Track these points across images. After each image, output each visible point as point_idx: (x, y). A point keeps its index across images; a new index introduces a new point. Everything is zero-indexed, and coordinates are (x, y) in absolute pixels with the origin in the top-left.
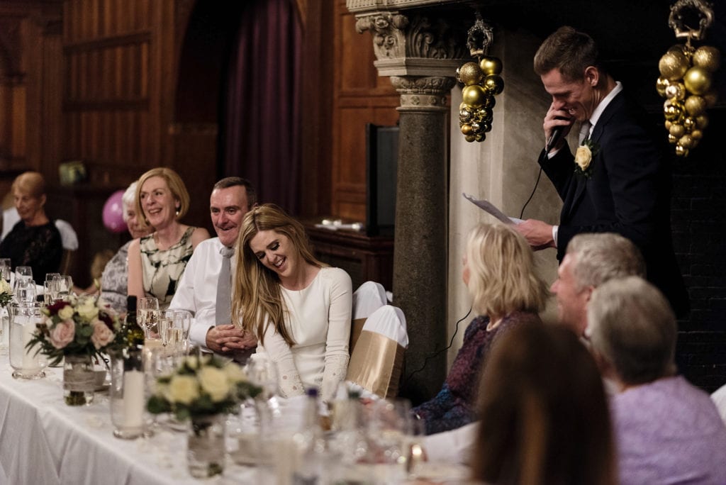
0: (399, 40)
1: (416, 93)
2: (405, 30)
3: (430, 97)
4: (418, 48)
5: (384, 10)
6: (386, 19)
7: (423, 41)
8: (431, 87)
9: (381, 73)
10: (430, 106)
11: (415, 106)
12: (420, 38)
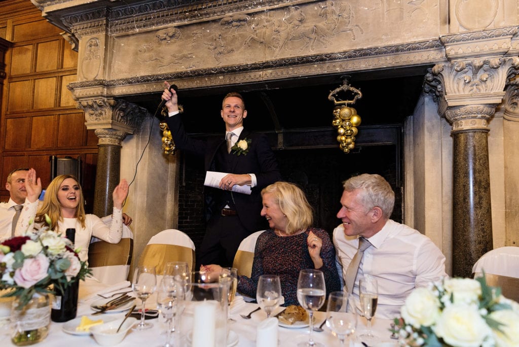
0: (108, 112)
1: (111, 137)
2: (113, 107)
3: (117, 140)
4: (117, 117)
5: (104, 97)
6: (104, 101)
7: (119, 114)
8: (119, 136)
9: (89, 128)
10: (117, 144)
11: (110, 143)
12: (118, 112)
